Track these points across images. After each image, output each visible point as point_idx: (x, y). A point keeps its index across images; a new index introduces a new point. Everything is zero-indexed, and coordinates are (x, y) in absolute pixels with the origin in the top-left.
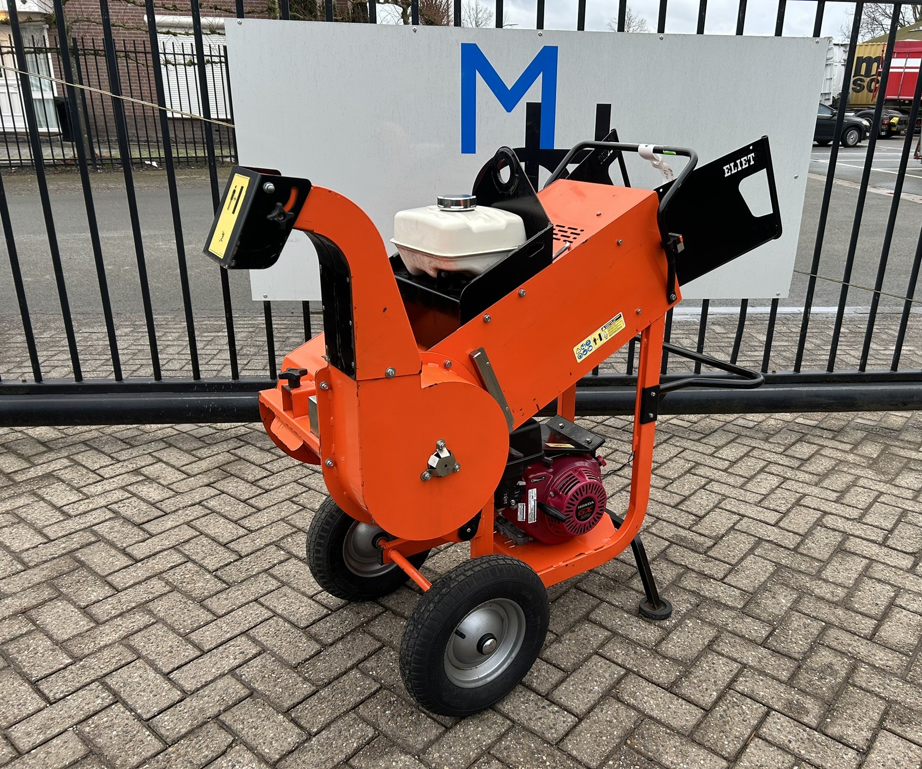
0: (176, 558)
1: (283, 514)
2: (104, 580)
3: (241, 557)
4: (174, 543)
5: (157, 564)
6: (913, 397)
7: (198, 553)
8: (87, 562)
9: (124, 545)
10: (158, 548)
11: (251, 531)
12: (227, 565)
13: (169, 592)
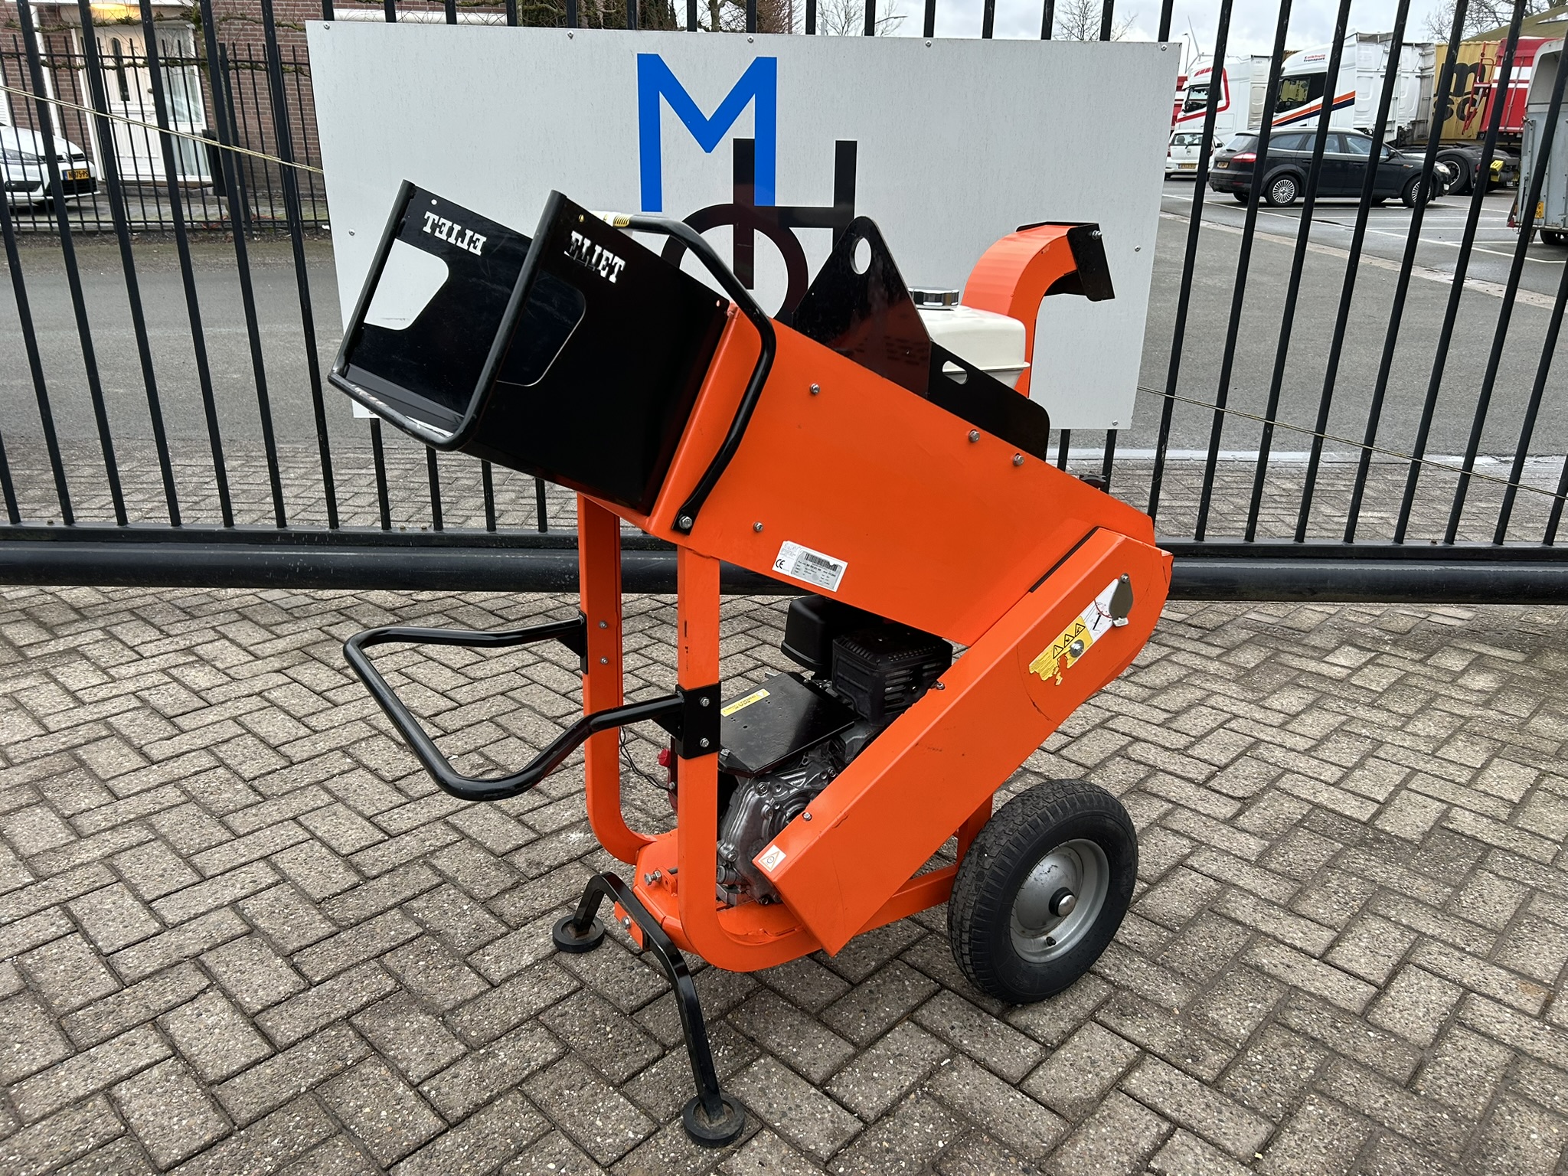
0: (206, 761)
1: (366, 712)
2: (105, 785)
3: (292, 764)
4: (208, 742)
5: (177, 768)
6: (1325, 581)
7: (236, 756)
8: (88, 762)
9: (143, 742)
10: (185, 748)
11: (316, 732)
12: (269, 773)
13: (183, 803)
